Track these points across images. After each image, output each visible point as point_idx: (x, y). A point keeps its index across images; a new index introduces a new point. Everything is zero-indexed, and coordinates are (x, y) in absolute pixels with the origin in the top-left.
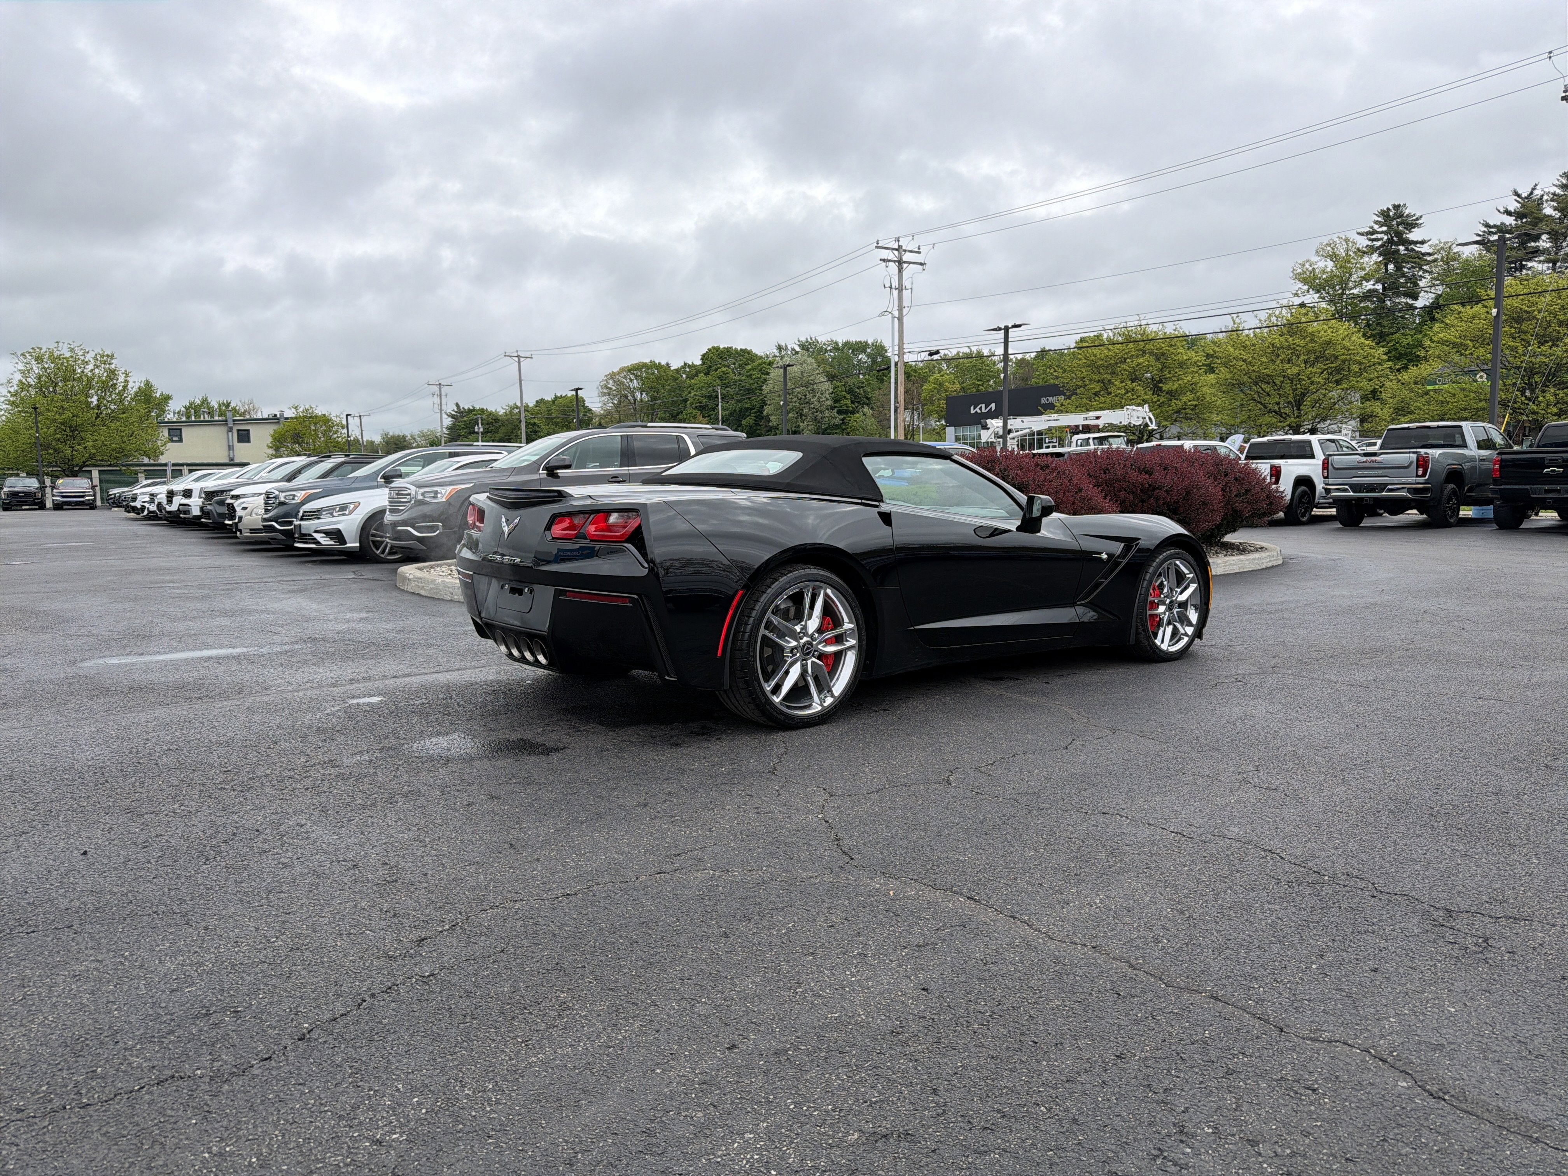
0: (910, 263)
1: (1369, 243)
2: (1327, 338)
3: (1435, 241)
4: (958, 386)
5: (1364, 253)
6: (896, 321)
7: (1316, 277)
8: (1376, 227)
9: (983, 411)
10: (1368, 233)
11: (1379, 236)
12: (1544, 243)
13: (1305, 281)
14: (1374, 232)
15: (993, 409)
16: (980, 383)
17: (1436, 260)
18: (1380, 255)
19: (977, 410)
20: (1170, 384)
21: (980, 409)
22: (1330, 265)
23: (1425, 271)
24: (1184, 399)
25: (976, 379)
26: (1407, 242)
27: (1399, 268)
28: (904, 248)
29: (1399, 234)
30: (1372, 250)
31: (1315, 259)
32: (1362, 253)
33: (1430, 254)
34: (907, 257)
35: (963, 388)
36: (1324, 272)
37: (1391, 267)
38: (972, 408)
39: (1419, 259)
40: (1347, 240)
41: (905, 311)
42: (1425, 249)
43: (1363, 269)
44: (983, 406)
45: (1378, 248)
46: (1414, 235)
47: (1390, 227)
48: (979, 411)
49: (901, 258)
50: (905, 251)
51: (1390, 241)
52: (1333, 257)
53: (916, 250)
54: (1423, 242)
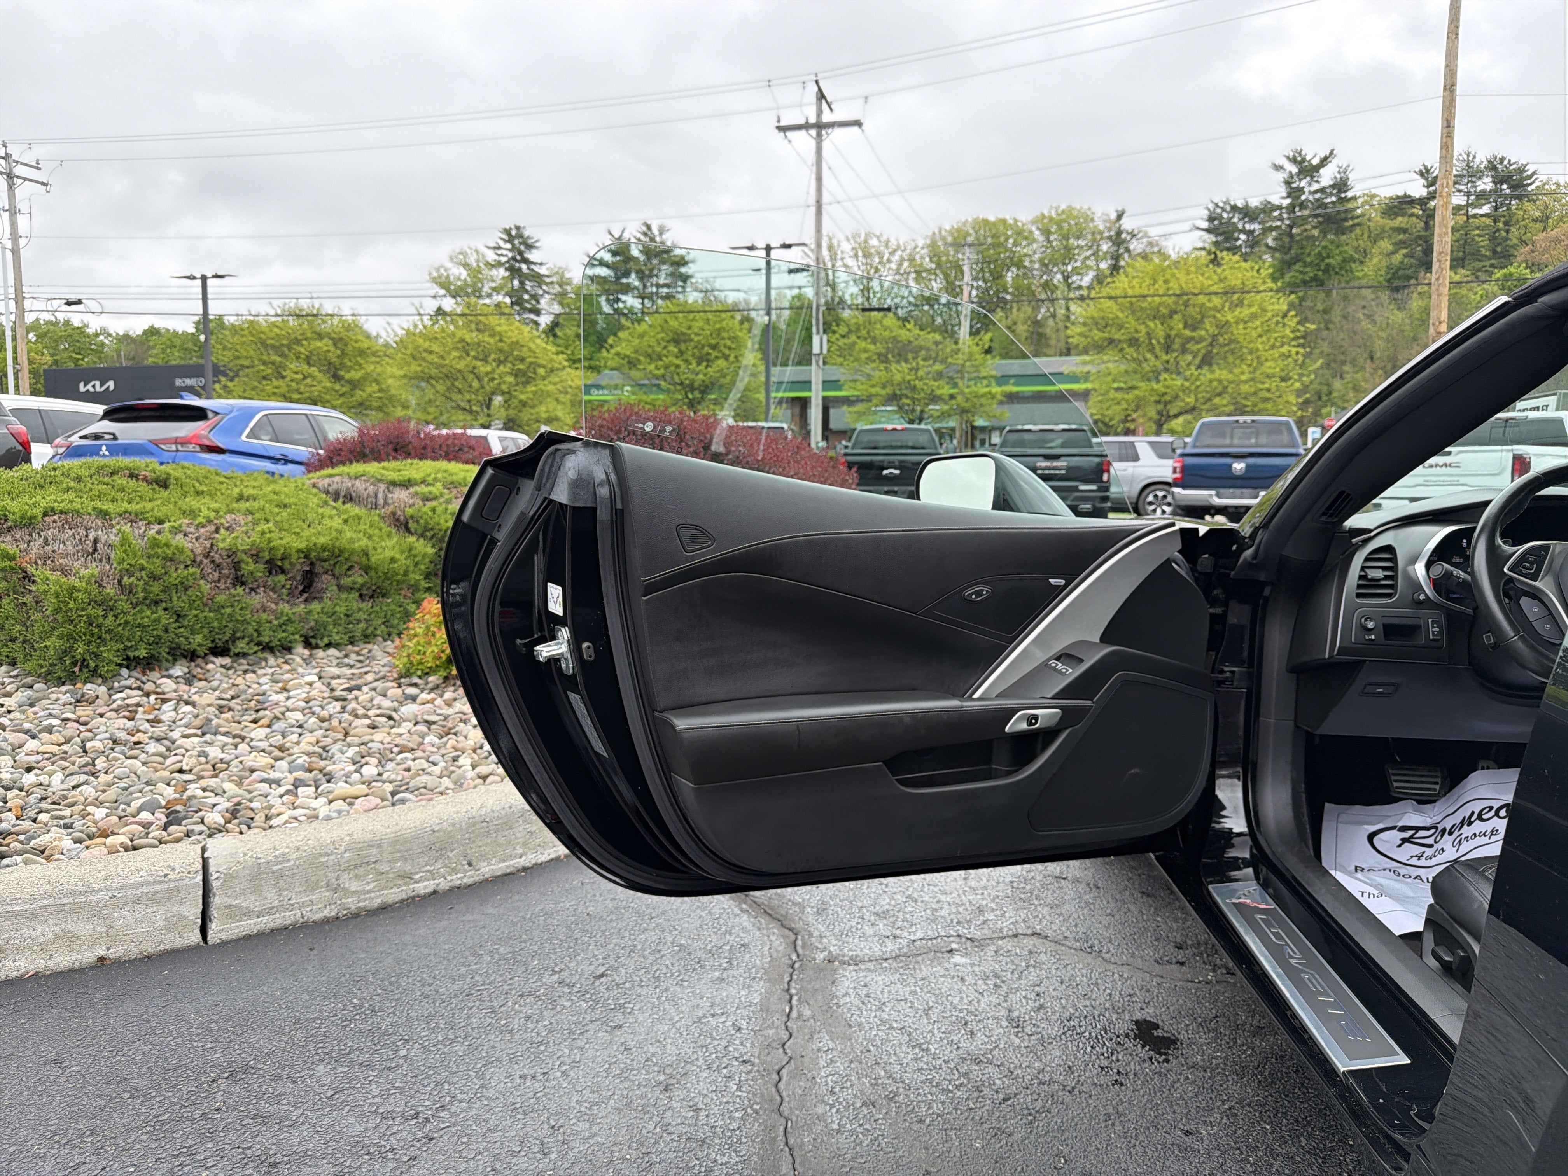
0: (25, 179)
1: (497, 258)
2: (514, 339)
3: (550, 265)
4: (49, 358)
5: (493, 266)
6: (9, 254)
7: (450, 283)
8: (502, 243)
9: (98, 389)
10: (495, 248)
11: (504, 252)
12: (633, 280)
13: (442, 286)
14: (499, 248)
15: (112, 388)
16: (80, 357)
17: (552, 283)
18: (506, 269)
19: (89, 387)
20: (353, 372)
21: (94, 386)
22: (464, 274)
23: (545, 292)
24: (369, 390)
25: (74, 351)
26: (526, 261)
27: (522, 283)
28: (15, 157)
29: (521, 253)
30: (499, 264)
31: (449, 265)
32: (491, 266)
33: (548, 276)
34: (19, 170)
35: (56, 362)
36: (459, 279)
37: (516, 283)
38: (82, 385)
39: (538, 279)
40: (477, 252)
41: (22, 242)
42: (543, 271)
43: (493, 281)
44: (98, 383)
45: (504, 264)
46: (532, 256)
47: (513, 245)
48: (92, 390)
49: (11, 170)
50: (17, 162)
51: (514, 258)
52: (466, 266)
53: (34, 164)
54: (541, 264)
